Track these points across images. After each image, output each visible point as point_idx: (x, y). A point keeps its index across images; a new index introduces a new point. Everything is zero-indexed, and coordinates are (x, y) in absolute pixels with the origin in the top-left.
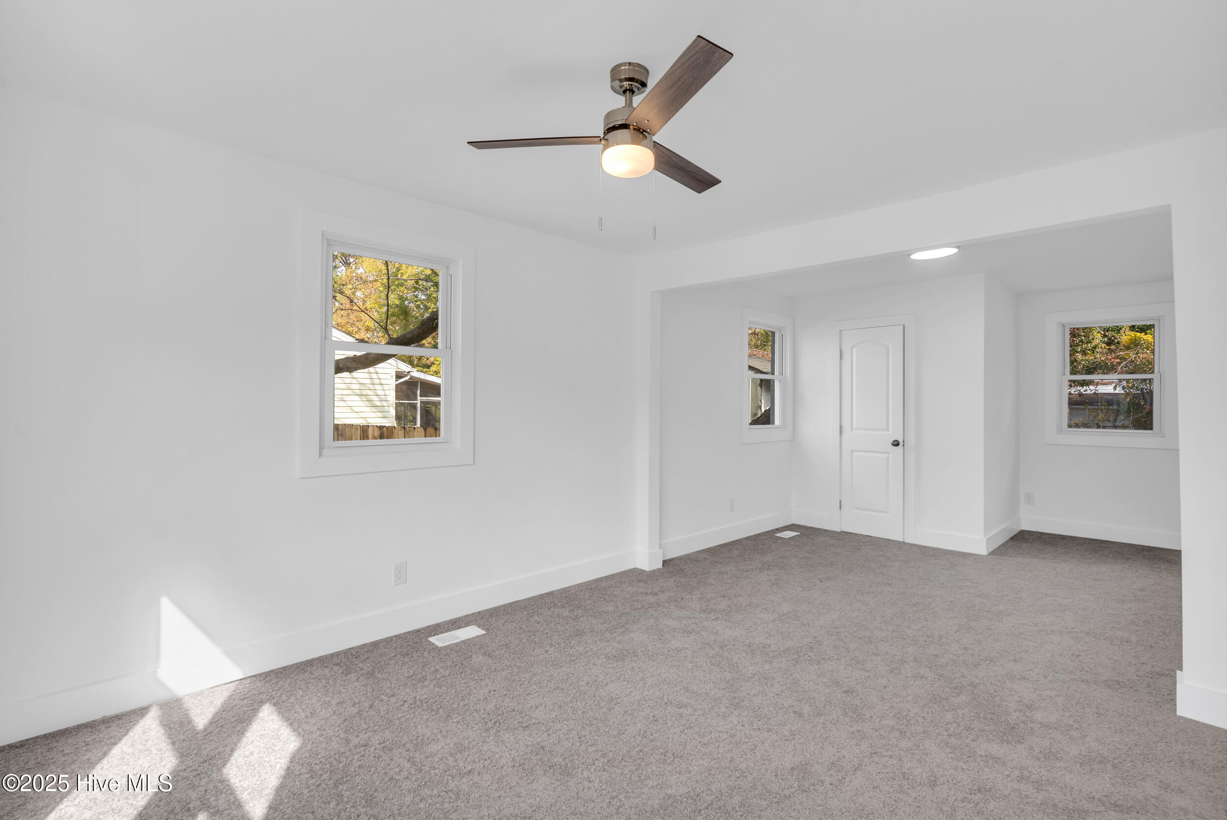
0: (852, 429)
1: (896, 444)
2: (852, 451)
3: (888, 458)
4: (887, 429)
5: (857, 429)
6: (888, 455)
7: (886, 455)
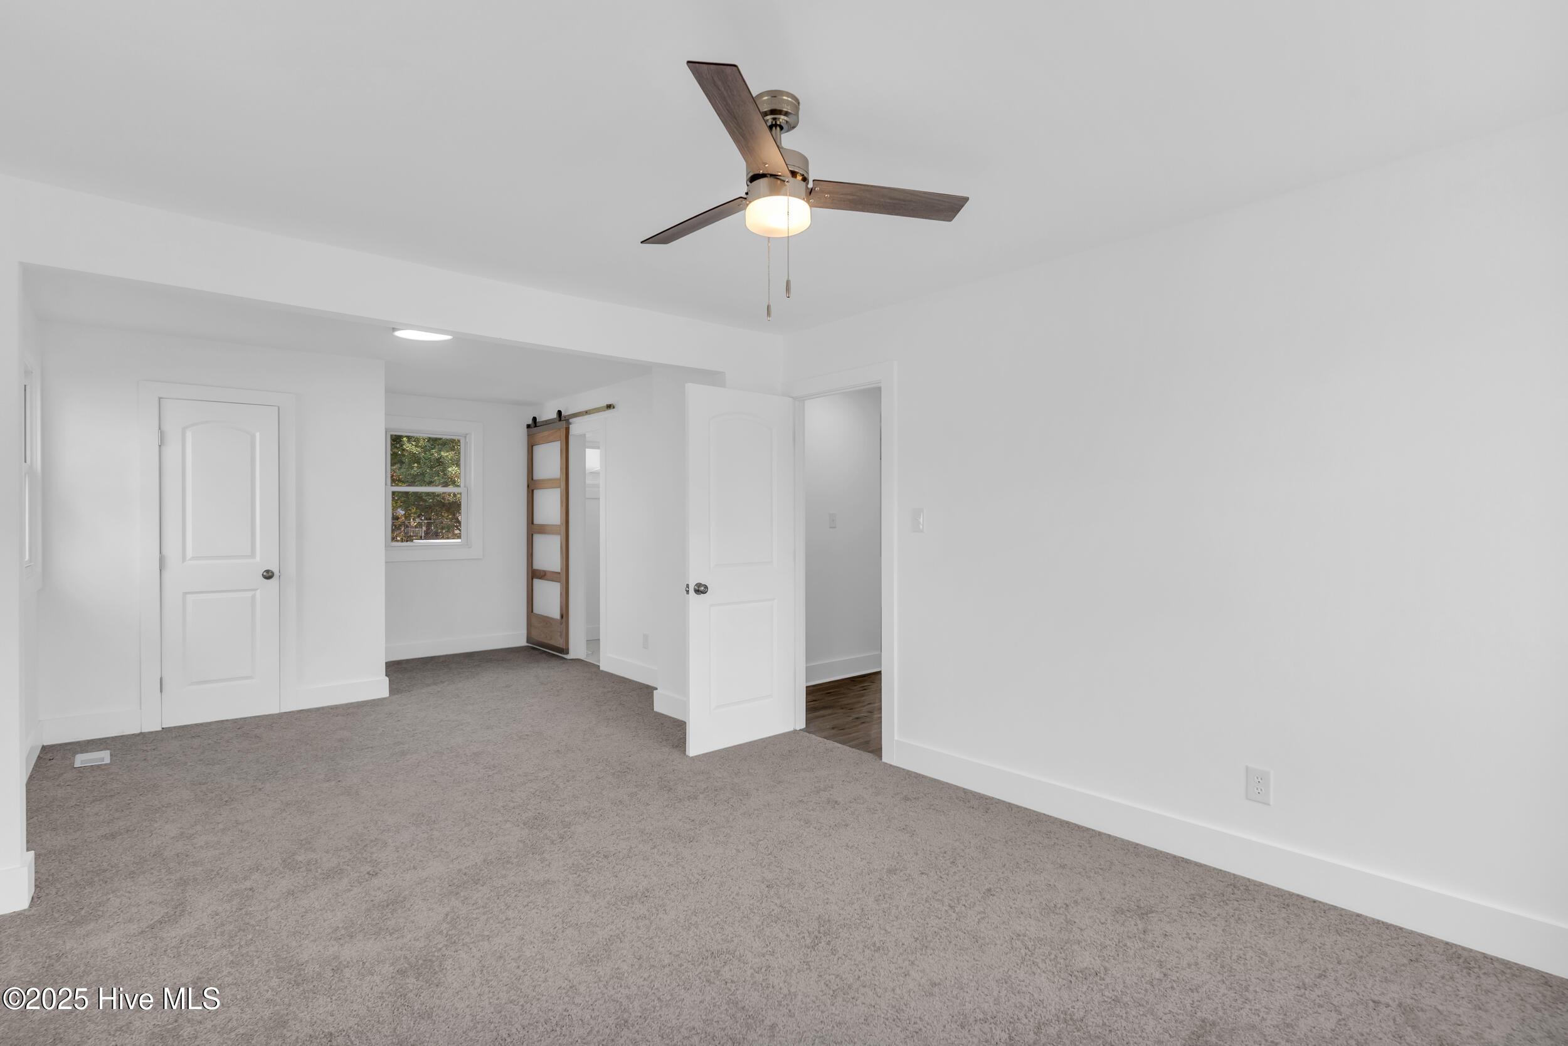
0: (184, 559)
1: (268, 575)
2: (185, 594)
3: (253, 597)
4: (253, 555)
5: (193, 558)
6: (254, 592)
7: (250, 594)
